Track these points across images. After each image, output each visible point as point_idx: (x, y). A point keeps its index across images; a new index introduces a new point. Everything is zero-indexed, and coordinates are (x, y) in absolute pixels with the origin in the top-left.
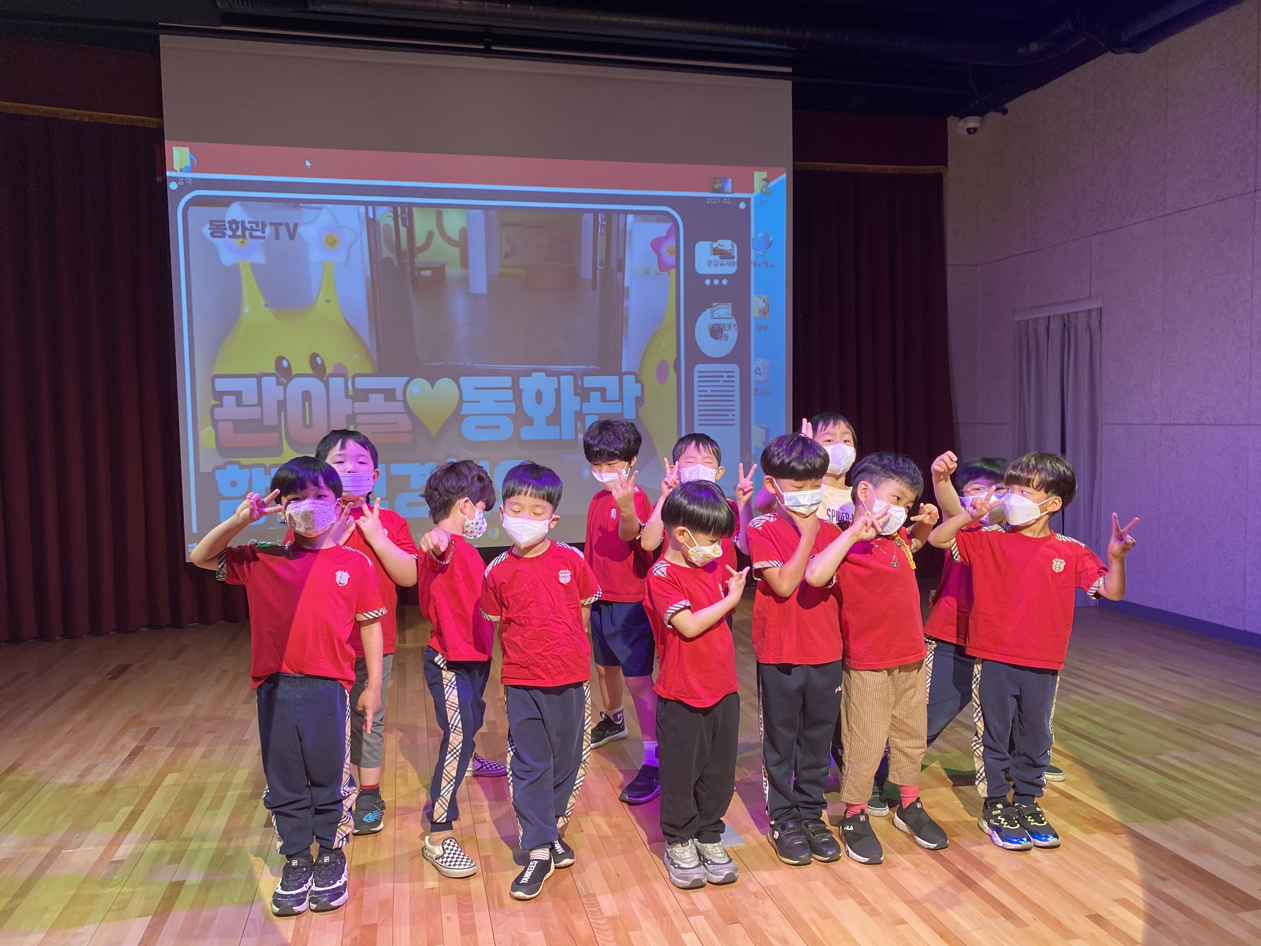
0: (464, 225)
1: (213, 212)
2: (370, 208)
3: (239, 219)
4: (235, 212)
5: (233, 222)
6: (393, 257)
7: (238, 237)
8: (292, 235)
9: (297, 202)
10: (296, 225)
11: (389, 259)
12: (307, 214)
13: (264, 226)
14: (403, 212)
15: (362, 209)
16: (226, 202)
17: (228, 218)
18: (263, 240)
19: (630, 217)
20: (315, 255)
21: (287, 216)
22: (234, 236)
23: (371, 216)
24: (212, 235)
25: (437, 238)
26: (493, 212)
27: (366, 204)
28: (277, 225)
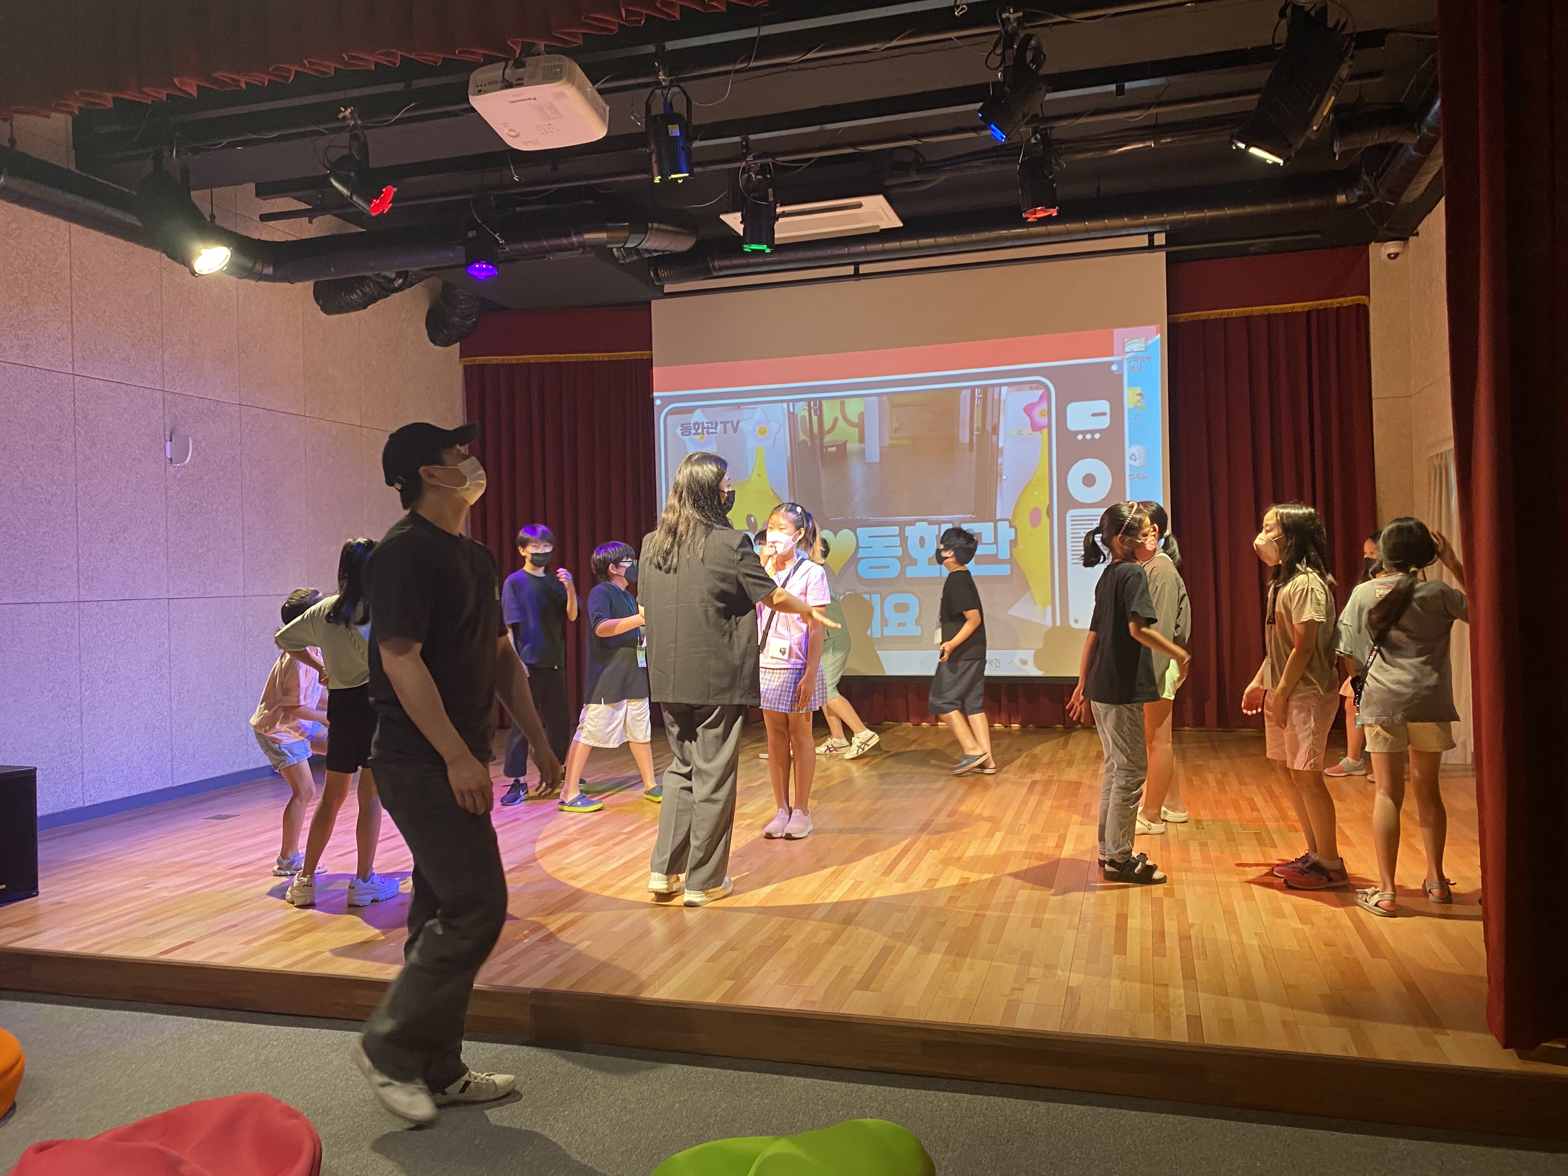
0: (862, 410)
1: (684, 418)
2: (791, 404)
3: (700, 421)
4: (698, 416)
5: (696, 423)
6: (808, 439)
7: (699, 434)
8: (735, 430)
9: (739, 405)
10: (738, 422)
11: (804, 441)
12: (746, 413)
13: (716, 424)
14: (815, 405)
15: (785, 405)
16: (691, 410)
17: (693, 421)
18: (715, 435)
19: (1004, 389)
20: (751, 443)
21: (733, 416)
22: (697, 434)
23: (791, 410)
24: (682, 434)
25: (841, 421)
26: (885, 398)
27: (788, 401)
28: (725, 423)
